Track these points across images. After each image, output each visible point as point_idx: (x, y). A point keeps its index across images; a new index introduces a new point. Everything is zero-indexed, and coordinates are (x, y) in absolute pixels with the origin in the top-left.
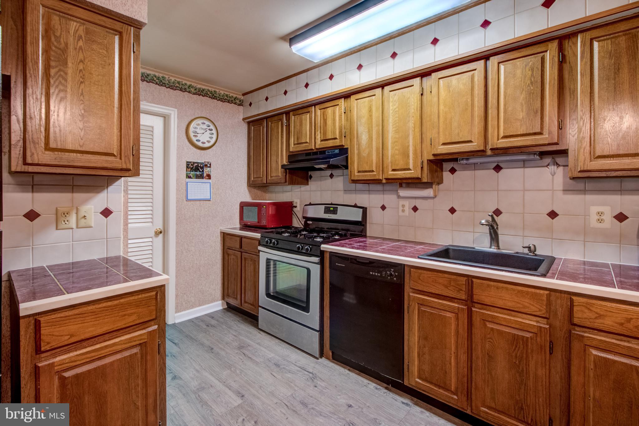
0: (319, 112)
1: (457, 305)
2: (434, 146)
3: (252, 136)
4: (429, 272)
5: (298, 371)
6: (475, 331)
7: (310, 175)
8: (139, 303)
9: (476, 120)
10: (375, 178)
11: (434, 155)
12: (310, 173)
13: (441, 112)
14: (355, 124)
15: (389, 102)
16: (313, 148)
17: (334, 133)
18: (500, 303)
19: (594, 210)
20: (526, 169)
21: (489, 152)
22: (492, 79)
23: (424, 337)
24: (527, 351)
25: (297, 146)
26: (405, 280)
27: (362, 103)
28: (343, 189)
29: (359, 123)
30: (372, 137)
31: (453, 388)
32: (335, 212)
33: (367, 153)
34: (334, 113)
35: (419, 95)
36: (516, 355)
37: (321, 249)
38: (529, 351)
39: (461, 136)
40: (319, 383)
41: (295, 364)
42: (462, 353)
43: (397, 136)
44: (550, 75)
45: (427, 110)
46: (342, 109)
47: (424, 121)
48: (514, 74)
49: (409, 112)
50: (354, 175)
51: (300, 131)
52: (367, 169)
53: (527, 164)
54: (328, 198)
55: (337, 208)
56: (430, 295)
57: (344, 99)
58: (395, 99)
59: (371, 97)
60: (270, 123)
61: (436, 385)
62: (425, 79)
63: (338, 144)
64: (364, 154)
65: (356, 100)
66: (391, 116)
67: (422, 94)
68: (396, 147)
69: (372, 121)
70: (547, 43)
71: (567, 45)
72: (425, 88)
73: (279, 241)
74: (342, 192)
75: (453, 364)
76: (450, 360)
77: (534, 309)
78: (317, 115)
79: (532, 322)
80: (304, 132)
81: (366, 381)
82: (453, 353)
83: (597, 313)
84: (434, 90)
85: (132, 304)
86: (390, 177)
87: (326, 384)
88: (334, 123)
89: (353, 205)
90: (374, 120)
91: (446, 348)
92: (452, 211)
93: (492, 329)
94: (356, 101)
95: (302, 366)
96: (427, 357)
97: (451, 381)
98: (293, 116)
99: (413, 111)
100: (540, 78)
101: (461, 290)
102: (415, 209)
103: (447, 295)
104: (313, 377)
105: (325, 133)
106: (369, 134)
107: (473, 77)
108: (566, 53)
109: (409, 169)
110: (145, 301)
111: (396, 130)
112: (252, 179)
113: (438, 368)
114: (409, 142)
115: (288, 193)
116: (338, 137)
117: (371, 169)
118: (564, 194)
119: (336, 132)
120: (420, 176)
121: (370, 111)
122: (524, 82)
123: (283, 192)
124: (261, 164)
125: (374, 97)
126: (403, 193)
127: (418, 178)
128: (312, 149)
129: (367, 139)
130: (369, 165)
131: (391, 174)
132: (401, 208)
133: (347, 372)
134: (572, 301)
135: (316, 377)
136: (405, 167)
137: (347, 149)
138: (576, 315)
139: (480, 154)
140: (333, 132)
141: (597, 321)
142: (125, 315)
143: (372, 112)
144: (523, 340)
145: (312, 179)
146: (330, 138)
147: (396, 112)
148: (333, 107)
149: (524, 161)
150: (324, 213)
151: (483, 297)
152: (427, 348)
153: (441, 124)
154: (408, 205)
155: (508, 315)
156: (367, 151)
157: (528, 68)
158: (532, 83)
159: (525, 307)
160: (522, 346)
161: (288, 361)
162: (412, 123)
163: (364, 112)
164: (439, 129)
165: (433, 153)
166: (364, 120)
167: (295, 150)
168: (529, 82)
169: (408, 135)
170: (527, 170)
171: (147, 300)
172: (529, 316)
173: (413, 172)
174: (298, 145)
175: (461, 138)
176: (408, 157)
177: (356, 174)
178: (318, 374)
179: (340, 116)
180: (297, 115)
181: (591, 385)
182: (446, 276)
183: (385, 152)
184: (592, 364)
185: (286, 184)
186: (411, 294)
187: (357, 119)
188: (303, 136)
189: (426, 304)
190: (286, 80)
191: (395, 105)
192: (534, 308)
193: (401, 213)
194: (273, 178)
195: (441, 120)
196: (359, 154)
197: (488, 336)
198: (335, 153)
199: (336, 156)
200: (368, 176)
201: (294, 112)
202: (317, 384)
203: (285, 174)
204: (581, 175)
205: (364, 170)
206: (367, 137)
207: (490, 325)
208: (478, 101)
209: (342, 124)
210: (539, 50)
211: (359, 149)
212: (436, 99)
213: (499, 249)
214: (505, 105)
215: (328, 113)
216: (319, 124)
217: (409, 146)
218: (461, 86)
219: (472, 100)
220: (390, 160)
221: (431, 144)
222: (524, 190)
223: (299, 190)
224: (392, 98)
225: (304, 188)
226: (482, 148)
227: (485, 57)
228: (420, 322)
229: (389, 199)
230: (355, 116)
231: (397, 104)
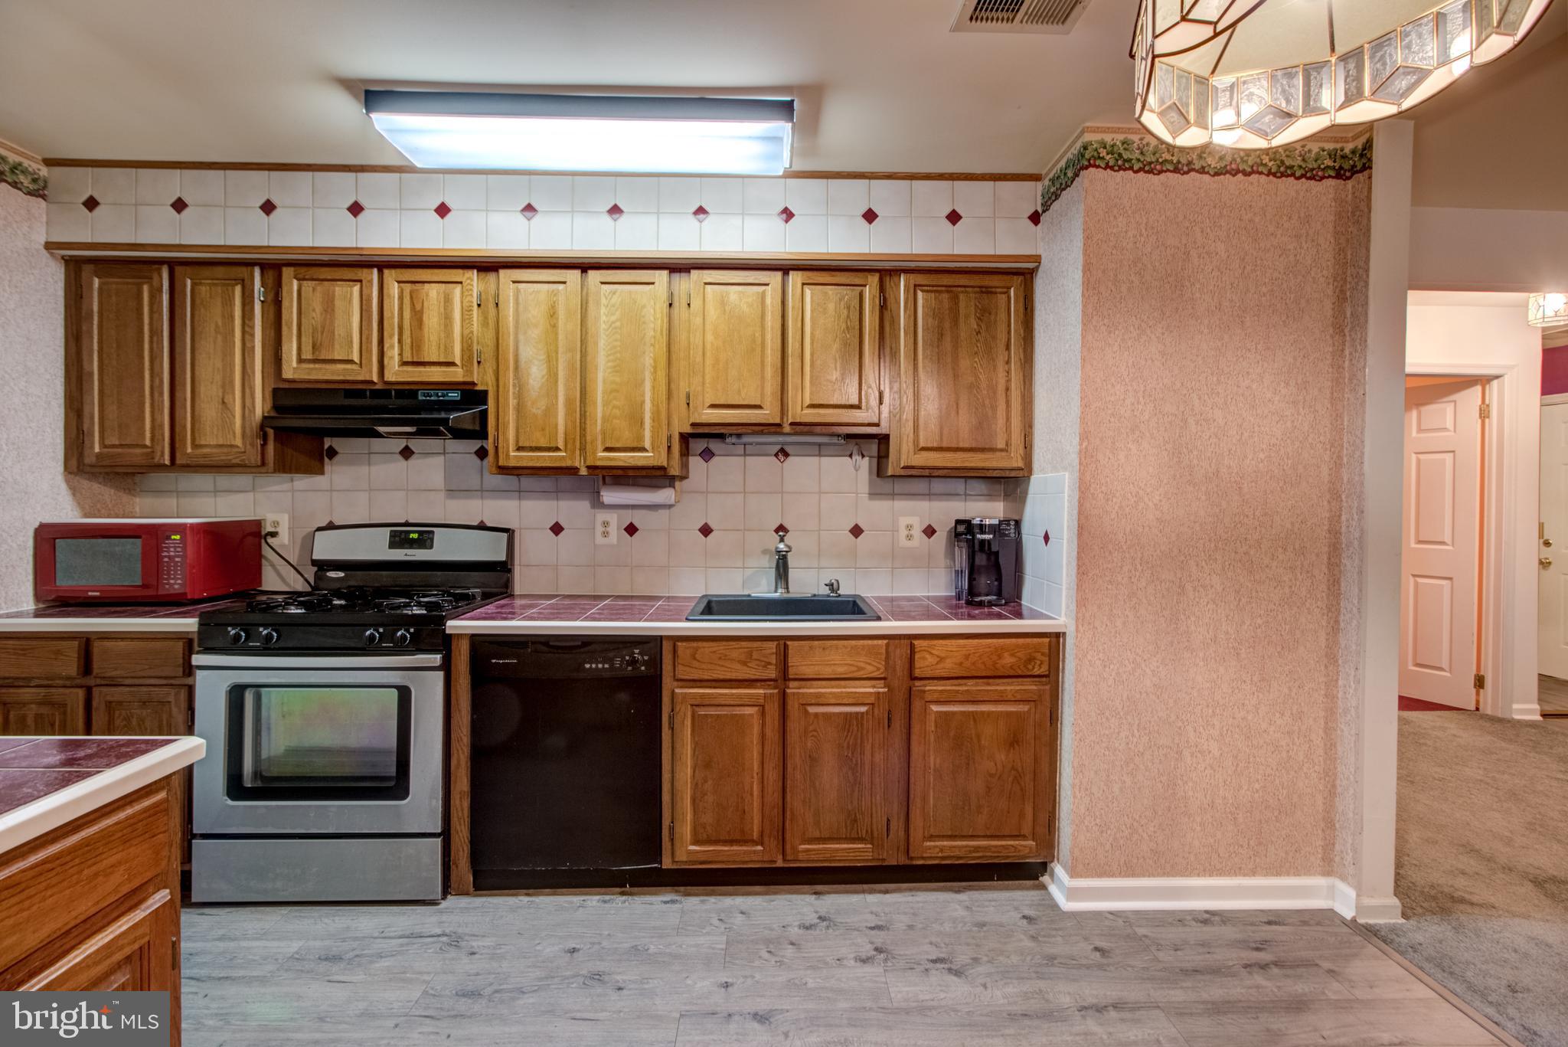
0: (393, 289)
1: (761, 691)
2: (696, 408)
3: (96, 308)
4: (711, 644)
5: (402, 945)
6: (791, 725)
7: (330, 447)
8: (129, 829)
9: (769, 372)
10: (563, 464)
11: (693, 425)
12: (328, 442)
13: (708, 346)
14: (512, 338)
15: (598, 303)
16: (375, 379)
17: (448, 348)
18: (827, 672)
19: (904, 521)
20: (823, 459)
21: (787, 429)
22: (793, 308)
23: (704, 763)
24: (862, 734)
25: (312, 366)
26: (664, 667)
27: (531, 294)
28: (442, 487)
29: (521, 337)
30: (556, 374)
31: (755, 834)
32: (425, 540)
33: (544, 407)
34: (448, 300)
35: (665, 305)
36: (848, 743)
37: (447, 632)
38: (865, 732)
39: (743, 395)
40: (474, 944)
41: (383, 935)
42: (771, 769)
43: (618, 379)
44: (870, 321)
45: (681, 336)
46: (471, 295)
47: (674, 357)
48: (825, 309)
49: (645, 334)
50: (508, 455)
51: (323, 328)
52: (543, 443)
53: (824, 450)
54: (398, 511)
55: (433, 532)
56: (714, 684)
57: (478, 271)
58: (613, 301)
59: (555, 286)
60: (189, 282)
61: (726, 842)
62: (676, 276)
63: (460, 379)
64: (536, 407)
65: (514, 282)
66: (603, 336)
67: (670, 305)
68: (615, 402)
69: (556, 339)
70: (866, 273)
71: (888, 283)
72: (676, 293)
73: (280, 628)
74: (442, 495)
75: (755, 793)
76: (752, 788)
77: (870, 668)
78: (389, 296)
79: (866, 689)
80: (340, 331)
81: (576, 900)
82: (755, 775)
83: (938, 657)
84: (696, 304)
85: (113, 838)
86: (599, 463)
87: (494, 939)
88: (446, 326)
89: (476, 524)
90: (561, 337)
91: (744, 769)
92: (706, 531)
93: (816, 715)
94: (512, 285)
95: (408, 933)
96: (710, 798)
97: (752, 823)
98: (295, 283)
99: (652, 333)
100: (858, 323)
101: (770, 664)
102: (631, 530)
103: (747, 676)
104: (455, 941)
105: (417, 344)
106: (549, 368)
107: (763, 295)
108: (887, 296)
109: (644, 450)
110: (145, 822)
111: (615, 367)
112: (97, 449)
113: (731, 809)
114: (643, 395)
115: (241, 496)
116: (458, 361)
117: (553, 445)
118: (870, 499)
119: (452, 347)
120: (665, 464)
121: (551, 316)
122: (838, 324)
123: (216, 492)
124: (143, 404)
125: (561, 287)
126: (609, 496)
127: (662, 468)
128: (372, 382)
129: (543, 377)
130: (548, 435)
131: (602, 457)
132: (599, 529)
133: (526, 899)
134: (912, 646)
135: (460, 937)
136: (635, 445)
137: (486, 392)
138: (918, 664)
139: (773, 429)
140: (442, 347)
141: (939, 666)
142: (96, 875)
143: (557, 319)
144: (857, 718)
145: (336, 459)
146: (435, 360)
147: (616, 328)
148: (444, 285)
149: (820, 445)
150: (390, 548)
151: (804, 667)
152: (710, 782)
153: (708, 369)
154: (615, 521)
155: (837, 687)
156: (542, 404)
157: (842, 303)
158: (847, 328)
159: (860, 669)
160: (856, 729)
161: (356, 939)
162: (650, 357)
163: (536, 313)
164: (703, 377)
165: (692, 420)
166: (535, 333)
167: (296, 376)
168: (844, 326)
169: (643, 381)
170: (825, 460)
171: (149, 817)
172: (862, 682)
173: (652, 454)
174: (317, 366)
175: (744, 399)
176: (642, 423)
177: (512, 454)
178: (460, 930)
179: (466, 312)
180: (313, 279)
181: (932, 752)
182: (744, 644)
183: (589, 409)
184: (933, 724)
185: (263, 470)
186: (677, 691)
187: (517, 327)
188: (336, 343)
189: (708, 703)
190: (269, 170)
191: (613, 314)
192: (870, 670)
193: (600, 540)
194: (199, 451)
195: (709, 362)
196: (520, 409)
197: (811, 728)
198: (446, 398)
199: (453, 406)
200: (545, 459)
201: (302, 270)
202: (472, 947)
203: (259, 442)
204: (903, 472)
205: (534, 445)
206: (545, 372)
207: (812, 710)
208: (772, 340)
209: (472, 332)
210: (857, 281)
211: (520, 396)
212: (698, 320)
213: (788, 592)
214: (812, 355)
215: (427, 295)
216: (396, 320)
217: (643, 402)
218: (745, 308)
219: (763, 336)
220: (599, 428)
221: (688, 404)
222: (820, 492)
223: (286, 486)
224: (606, 298)
225: (303, 482)
226: (778, 421)
227: (785, 268)
228: (696, 739)
229: (572, 510)
230: (511, 318)
231: (618, 313)
